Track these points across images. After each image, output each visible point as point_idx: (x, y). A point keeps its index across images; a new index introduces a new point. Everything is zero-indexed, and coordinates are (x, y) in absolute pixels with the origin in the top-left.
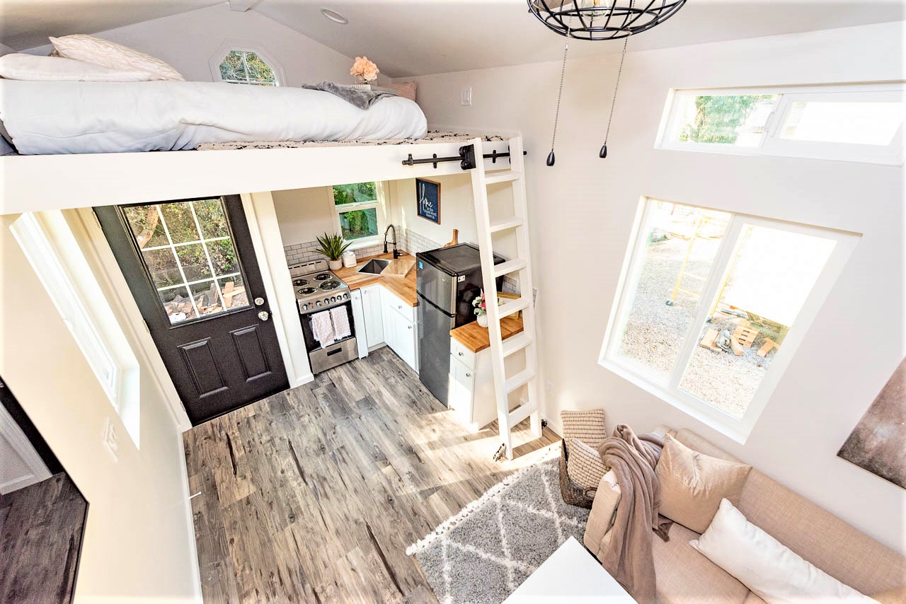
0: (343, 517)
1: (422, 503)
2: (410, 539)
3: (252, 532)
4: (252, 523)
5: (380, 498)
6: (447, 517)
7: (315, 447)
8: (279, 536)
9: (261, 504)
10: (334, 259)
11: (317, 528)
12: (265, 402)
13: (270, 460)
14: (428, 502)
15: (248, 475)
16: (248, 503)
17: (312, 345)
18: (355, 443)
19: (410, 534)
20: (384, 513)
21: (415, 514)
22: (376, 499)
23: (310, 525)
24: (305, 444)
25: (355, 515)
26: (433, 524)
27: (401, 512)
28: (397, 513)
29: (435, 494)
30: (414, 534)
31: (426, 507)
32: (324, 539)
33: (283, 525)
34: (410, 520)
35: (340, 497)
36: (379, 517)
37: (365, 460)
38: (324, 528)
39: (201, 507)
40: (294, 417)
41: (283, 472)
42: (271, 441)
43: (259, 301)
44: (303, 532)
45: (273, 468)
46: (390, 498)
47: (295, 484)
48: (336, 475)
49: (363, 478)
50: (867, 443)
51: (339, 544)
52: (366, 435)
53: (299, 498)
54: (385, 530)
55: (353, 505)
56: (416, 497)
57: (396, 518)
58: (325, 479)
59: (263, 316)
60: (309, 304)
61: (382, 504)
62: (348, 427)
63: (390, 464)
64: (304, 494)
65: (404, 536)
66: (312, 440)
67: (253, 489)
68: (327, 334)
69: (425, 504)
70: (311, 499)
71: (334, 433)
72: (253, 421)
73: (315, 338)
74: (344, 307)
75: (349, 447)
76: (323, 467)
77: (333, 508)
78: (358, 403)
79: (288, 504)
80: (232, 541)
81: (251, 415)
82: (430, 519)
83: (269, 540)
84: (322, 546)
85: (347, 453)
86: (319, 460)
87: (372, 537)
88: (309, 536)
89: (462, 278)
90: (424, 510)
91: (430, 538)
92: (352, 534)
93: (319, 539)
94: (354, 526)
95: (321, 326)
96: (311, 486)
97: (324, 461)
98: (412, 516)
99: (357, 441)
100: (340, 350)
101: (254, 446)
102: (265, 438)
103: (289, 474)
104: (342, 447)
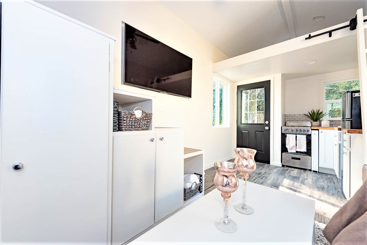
10: (316, 121)
17: (284, 149)
18: (272, 179)
40: (262, 167)
43: (267, 122)
52: (279, 180)
59: (267, 128)
60: (287, 129)
62: (276, 176)
73: (286, 146)
75: (268, 178)
78: (290, 175)
95: (290, 140)
100: (299, 159)
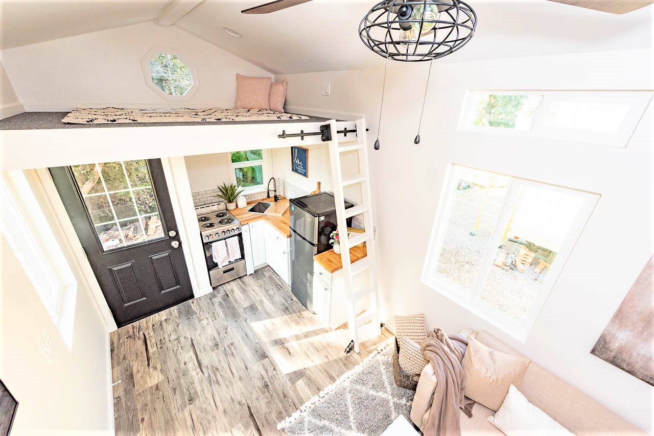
0: (230, 399)
1: (290, 388)
2: (280, 417)
3: (159, 411)
4: (159, 405)
5: (259, 384)
6: (309, 398)
7: (211, 344)
8: (180, 415)
9: (167, 390)
10: (230, 202)
11: (209, 409)
12: (174, 309)
13: (176, 355)
14: (295, 387)
15: (159, 367)
16: (157, 388)
17: (211, 265)
18: (241, 341)
19: (281, 413)
20: (262, 396)
21: (285, 396)
22: (256, 385)
23: (204, 406)
24: (203, 341)
25: (238, 397)
26: (299, 405)
27: (274, 395)
28: (272, 396)
29: (301, 380)
30: (284, 412)
31: (293, 391)
32: (214, 417)
33: (184, 406)
34: (281, 401)
35: (228, 383)
36: (257, 399)
37: (248, 354)
38: (215, 409)
39: (120, 392)
40: (196, 321)
41: (185, 364)
42: (178, 339)
43: (172, 234)
44: (198, 412)
45: (178, 361)
46: (266, 384)
47: (194, 373)
48: (226, 366)
49: (247, 368)
50: (611, 344)
51: (226, 421)
52: (250, 335)
53: (197, 385)
54: (261, 409)
55: (238, 390)
56: (286, 383)
57: (270, 400)
58: (217, 369)
59: (175, 244)
60: (211, 235)
61: (260, 389)
62: (237, 328)
63: (267, 357)
64: (201, 381)
65: (276, 414)
66: (209, 338)
67: (162, 377)
68: (223, 258)
69: (292, 388)
70: (206, 385)
71: (226, 333)
72: (164, 324)
73: (214, 260)
74: (236, 238)
75: (236, 344)
76: (216, 359)
77: (222, 393)
78: (245, 309)
79: (188, 390)
80: (143, 419)
81: (163, 319)
82: (296, 401)
83: (172, 419)
84: (213, 423)
85: (235, 349)
86: (214, 354)
87: (252, 415)
88: (203, 415)
89: (322, 218)
90: (291, 393)
91: (296, 415)
92: (236, 413)
93: (210, 417)
94: (238, 406)
95: (219, 251)
96: (206, 375)
97: (217, 354)
98: (282, 398)
99: (243, 339)
100: (233, 269)
101: (165, 343)
102: (173, 337)
103: (190, 365)
104: (231, 344)
